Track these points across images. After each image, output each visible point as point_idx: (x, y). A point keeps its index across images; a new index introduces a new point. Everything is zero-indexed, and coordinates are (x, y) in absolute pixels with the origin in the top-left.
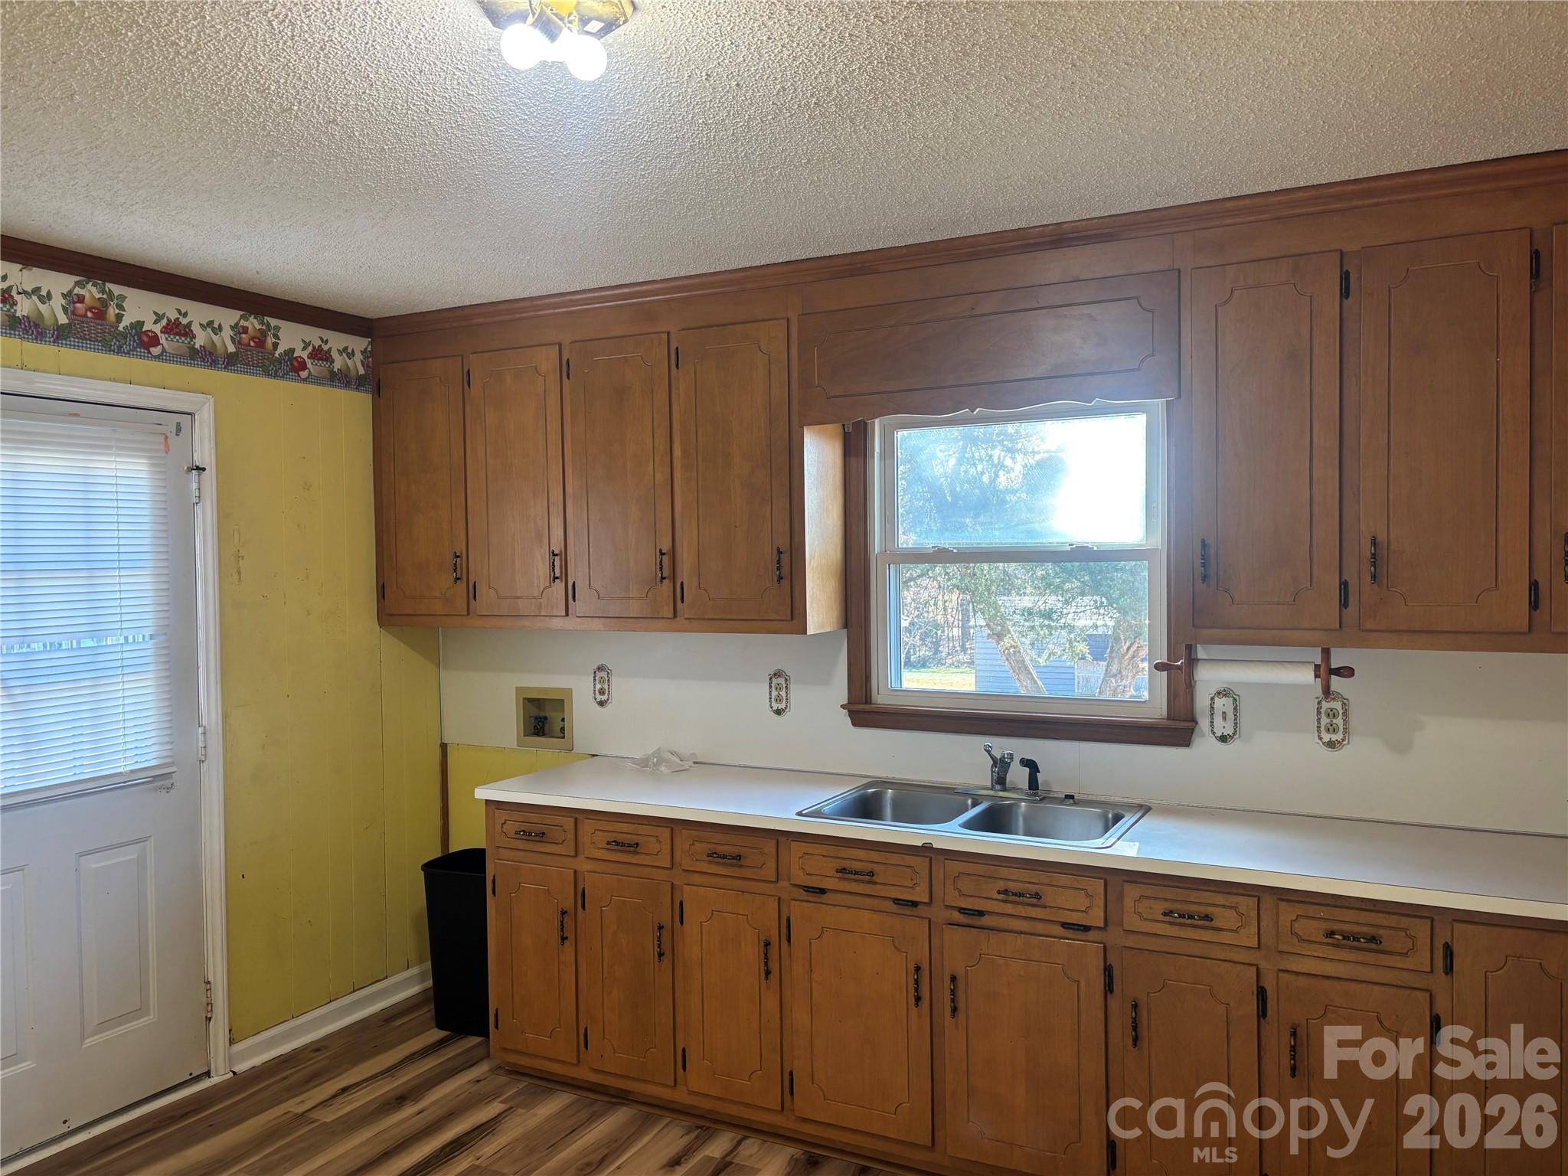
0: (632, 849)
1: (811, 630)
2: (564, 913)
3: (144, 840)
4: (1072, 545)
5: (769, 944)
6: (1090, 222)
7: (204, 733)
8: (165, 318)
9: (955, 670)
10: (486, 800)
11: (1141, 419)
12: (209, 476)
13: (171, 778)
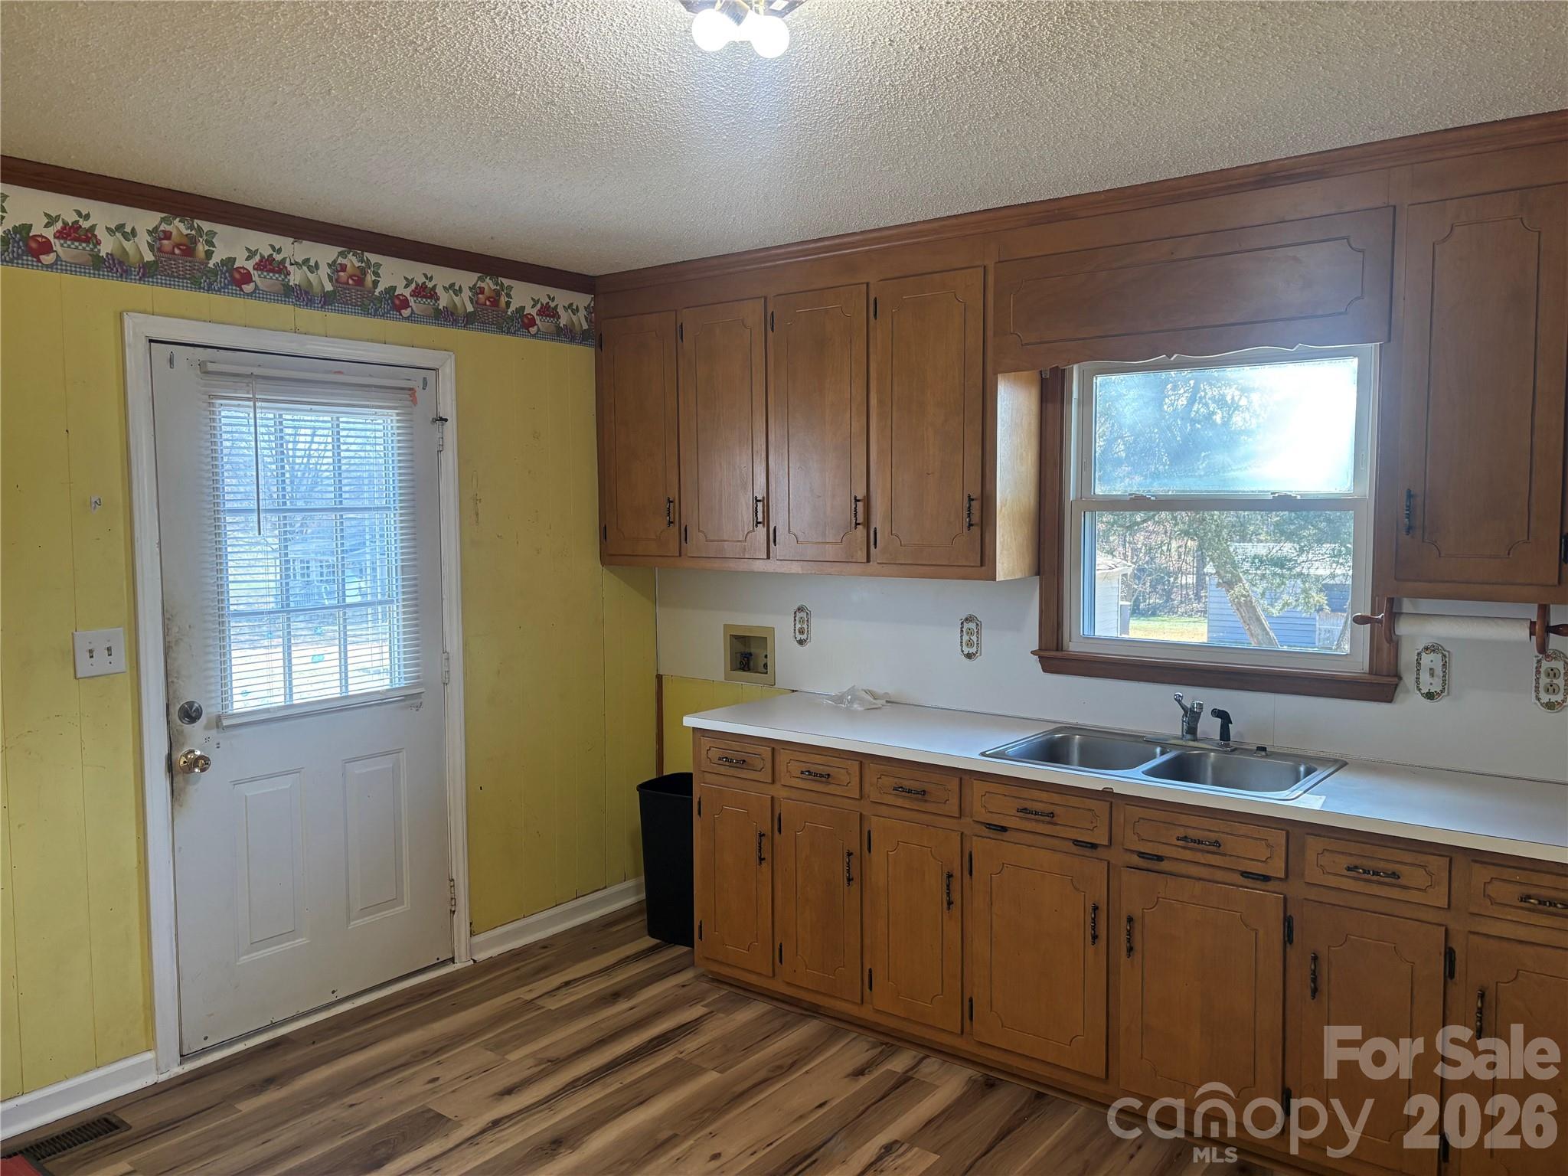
0: (824, 779)
1: (1000, 577)
2: (762, 835)
3: (398, 751)
4: (1274, 493)
5: (952, 876)
6: (1298, 159)
7: (448, 659)
8: (414, 283)
9: (1188, 619)
10: (693, 728)
11: (1353, 364)
12: (451, 427)
13: (421, 698)
